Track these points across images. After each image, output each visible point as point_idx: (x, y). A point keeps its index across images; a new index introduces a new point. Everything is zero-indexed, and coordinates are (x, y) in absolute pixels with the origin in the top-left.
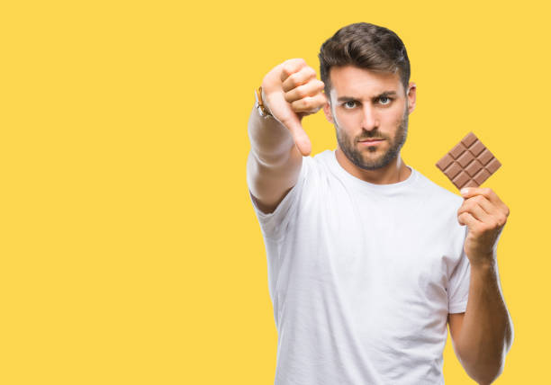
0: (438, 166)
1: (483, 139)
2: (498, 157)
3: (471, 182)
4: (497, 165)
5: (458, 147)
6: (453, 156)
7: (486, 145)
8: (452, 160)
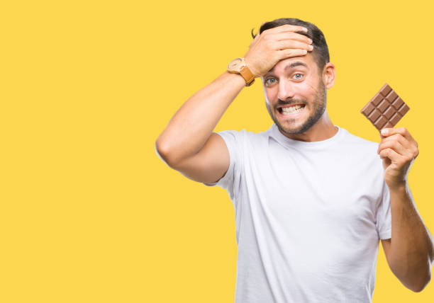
0: (363, 113)
1: (396, 90)
2: (407, 103)
3: (388, 124)
4: (407, 109)
5: (378, 97)
6: (374, 104)
7: (398, 94)
8: (373, 107)
